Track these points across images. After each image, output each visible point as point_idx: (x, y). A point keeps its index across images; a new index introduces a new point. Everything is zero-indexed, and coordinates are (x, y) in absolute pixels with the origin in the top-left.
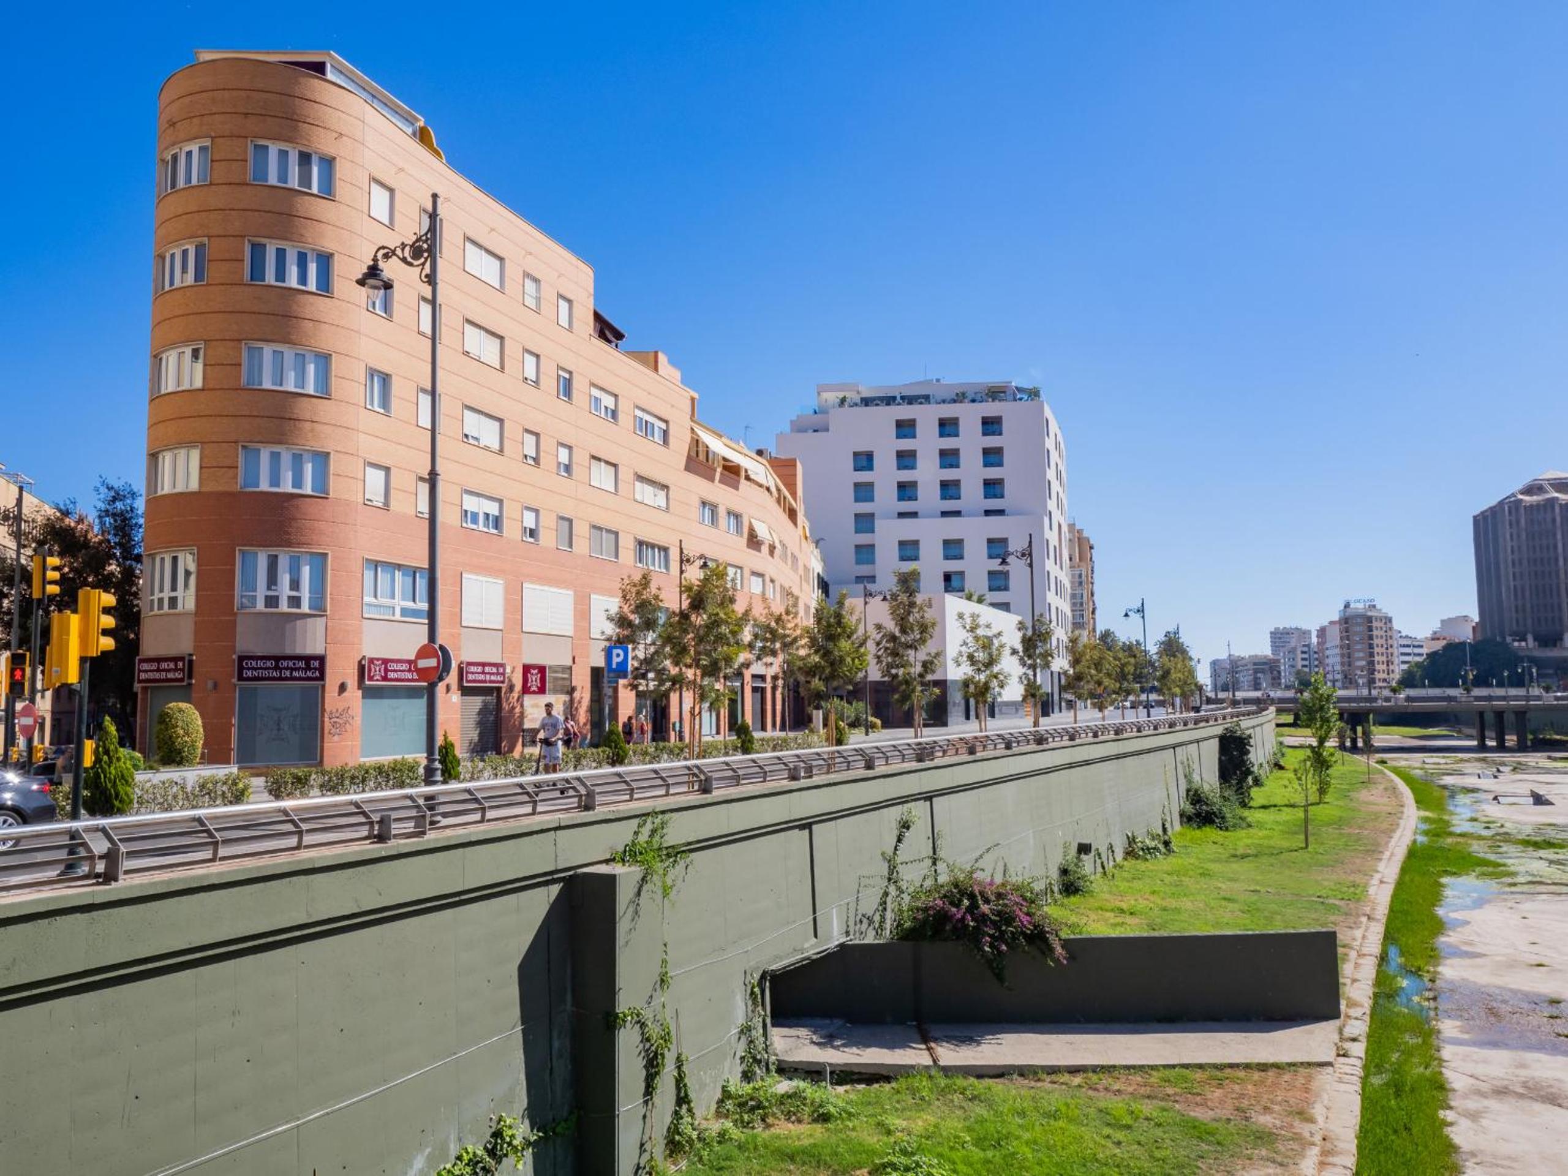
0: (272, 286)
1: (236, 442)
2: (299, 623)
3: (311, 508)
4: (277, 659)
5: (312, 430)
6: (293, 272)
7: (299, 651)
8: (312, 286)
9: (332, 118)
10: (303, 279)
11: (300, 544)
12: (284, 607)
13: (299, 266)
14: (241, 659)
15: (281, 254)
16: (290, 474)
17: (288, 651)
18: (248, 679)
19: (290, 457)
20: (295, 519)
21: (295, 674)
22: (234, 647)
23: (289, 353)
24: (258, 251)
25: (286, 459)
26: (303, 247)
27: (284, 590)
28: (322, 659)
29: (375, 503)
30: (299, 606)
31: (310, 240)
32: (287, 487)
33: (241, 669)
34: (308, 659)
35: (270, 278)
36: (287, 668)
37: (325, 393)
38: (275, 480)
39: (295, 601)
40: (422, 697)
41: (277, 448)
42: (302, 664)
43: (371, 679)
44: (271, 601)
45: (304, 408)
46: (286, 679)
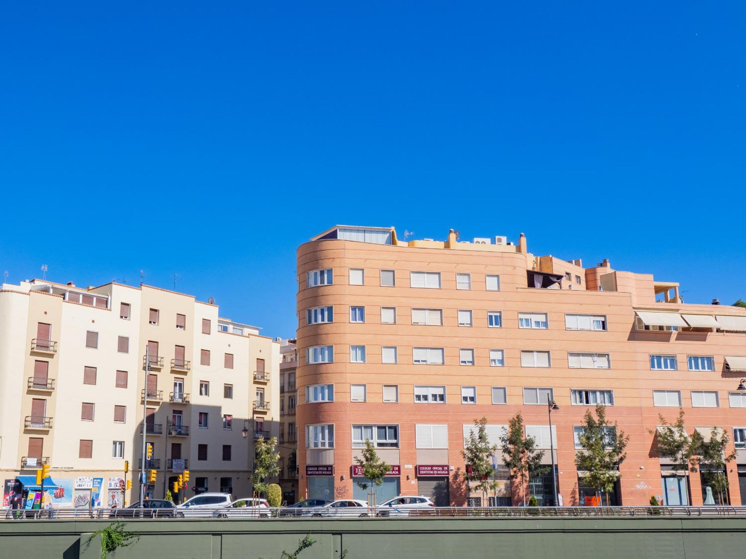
0: (314, 325)
1: (305, 386)
2: (324, 452)
3: (327, 407)
4: (318, 467)
5: (326, 377)
6: (320, 317)
7: (324, 464)
8: (326, 321)
9: (330, 254)
10: (323, 320)
11: (323, 422)
12: (320, 447)
13: (321, 314)
14: (307, 467)
15: (316, 311)
16: (321, 394)
17: (321, 464)
18: (309, 475)
19: (320, 388)
20: (321, 412)
21: (324, 473)
22: (306, 462)
23: (318, 348)
24: (310, 312)
25: (319, 389)
26: (322, 307)
27: (320, 440)
28: (331, 466)
29: (359, 401)
30: (324, 446)
31: (324, 304)
32: (320, 400)
33: (307, 471)
34: (327, 467)
35: (313, 323)
36: (321, 471)
37: (331, 362)
38: (316, 398)
39: (323, 444)
40: (394, 482)
41: (316, 386)
42: (325, 469)
43: (355, 474)
44: (316, 445)
45: (323, 369)
46: (320, 475)
